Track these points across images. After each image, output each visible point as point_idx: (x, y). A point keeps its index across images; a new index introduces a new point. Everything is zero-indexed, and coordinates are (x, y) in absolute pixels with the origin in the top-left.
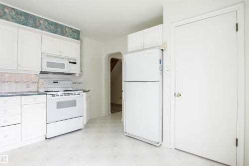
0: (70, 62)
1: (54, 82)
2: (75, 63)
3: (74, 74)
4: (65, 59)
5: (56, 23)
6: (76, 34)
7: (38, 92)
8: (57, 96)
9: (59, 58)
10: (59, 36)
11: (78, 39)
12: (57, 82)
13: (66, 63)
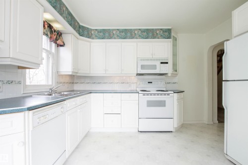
0: (162, 63)
1: (149, 83)
2: (167, 63)
3: (166, 74)
4: (157, 60)
5: (147, 29)
6: (167, 34)
7: (136, 90)
8: (151, 95)
9: (151, 60)
10: (151, 40)
11: (169, 38)
12: (151, 83)
13: (158, 63)
